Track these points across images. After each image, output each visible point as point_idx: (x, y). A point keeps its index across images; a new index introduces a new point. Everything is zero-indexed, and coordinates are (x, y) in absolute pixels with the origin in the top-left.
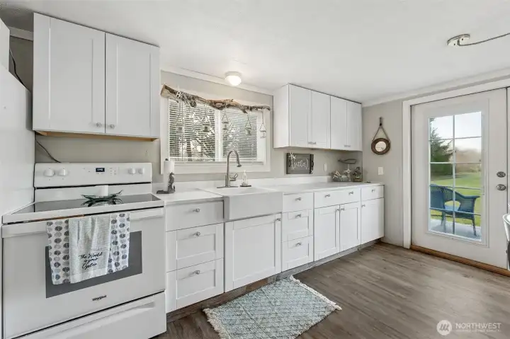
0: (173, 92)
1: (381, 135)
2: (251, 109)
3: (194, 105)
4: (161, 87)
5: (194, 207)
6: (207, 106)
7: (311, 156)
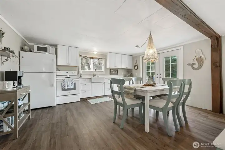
0: (81, 56)
1: (136, 65)
2: (100, 59)
3: (86, 58)
4: (79, 55)
5: (85, 79)
6: (89, 59)
7: (118, 70)
